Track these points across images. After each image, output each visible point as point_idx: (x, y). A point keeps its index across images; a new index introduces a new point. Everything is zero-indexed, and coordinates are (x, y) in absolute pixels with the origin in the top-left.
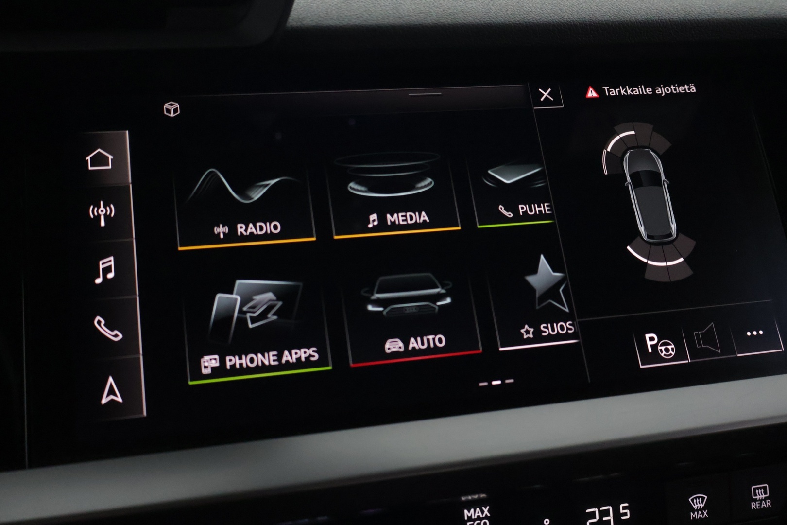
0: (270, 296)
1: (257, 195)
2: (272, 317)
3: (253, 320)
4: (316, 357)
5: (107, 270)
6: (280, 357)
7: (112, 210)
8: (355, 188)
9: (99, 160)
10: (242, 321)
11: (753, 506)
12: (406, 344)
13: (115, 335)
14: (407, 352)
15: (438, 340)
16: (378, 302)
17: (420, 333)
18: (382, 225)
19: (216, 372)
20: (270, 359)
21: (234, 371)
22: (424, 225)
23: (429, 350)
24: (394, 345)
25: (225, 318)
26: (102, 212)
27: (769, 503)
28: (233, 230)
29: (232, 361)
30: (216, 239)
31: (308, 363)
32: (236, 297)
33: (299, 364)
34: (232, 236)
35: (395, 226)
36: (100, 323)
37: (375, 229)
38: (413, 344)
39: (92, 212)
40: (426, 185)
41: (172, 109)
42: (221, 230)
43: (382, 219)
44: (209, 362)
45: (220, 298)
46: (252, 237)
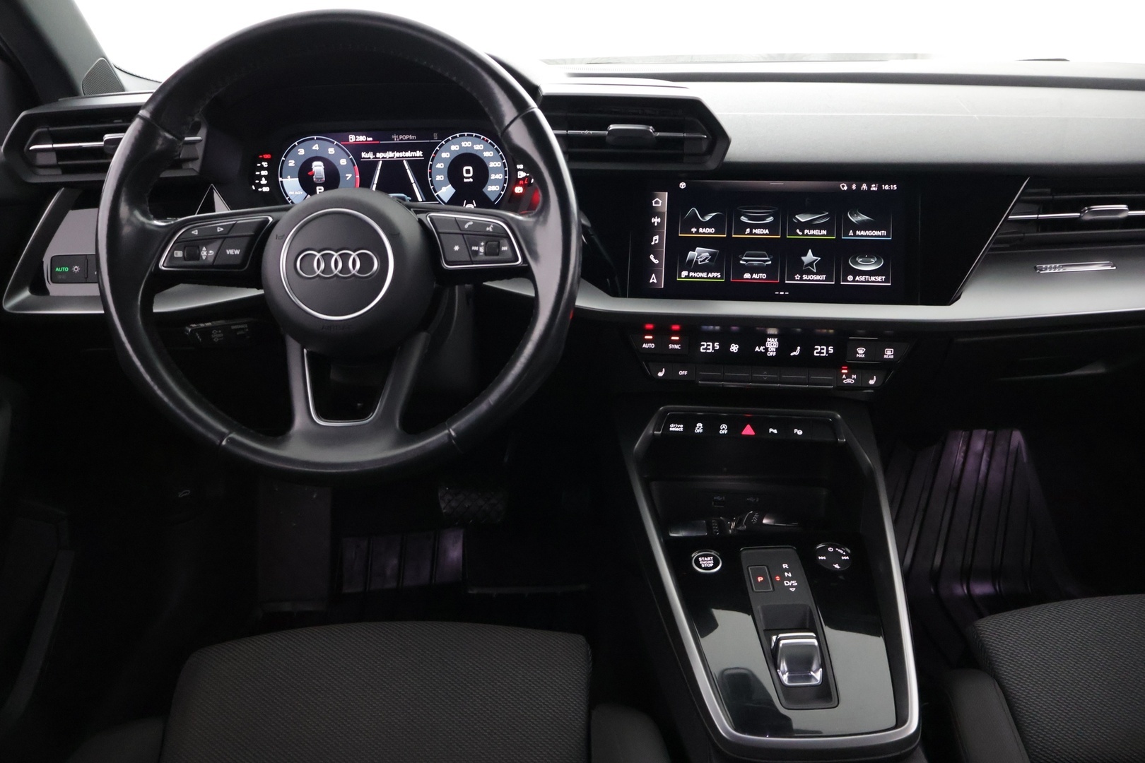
0: (707, 254)
1: (708, 218)
2: (707, 261)
3: (701, 262)
4: (719, 276)
5: (656, 240)
6: (707, 275)
7: (659, 220)
8: (743, 219)
9: (656, 202)
10: (697, 262)
11: (885, 356)
12: (752, 276)
13: (656, 261)
14: (751, 279)
15: (764, 276)
16: (744, 260)
17: (758, 273)
18: (751, 233)
19: (687, 277)
20: (704, 275)
21: (692, 277)
22: (766, 234)
23: (759, 279)
24: (747, 276)
25: (691, 261)
26: (656, 220)
27: (892, 357)
28: (698, 230)
29: (691, 274)
30: (692, 233)
31: (717, 278)
32: (696, 253)
33: (713, 278)
34: (697, 232)
35: (755, 234)
36: (652, 257)
37: (748, 234)
38: (755, 276)
39: (653, 220)
40: (770, 219)
41: (683, 185)
42: (694, 230)
43: (751, 231)
44: (684, 273)
45: (691, 254)
46: (704, 233)
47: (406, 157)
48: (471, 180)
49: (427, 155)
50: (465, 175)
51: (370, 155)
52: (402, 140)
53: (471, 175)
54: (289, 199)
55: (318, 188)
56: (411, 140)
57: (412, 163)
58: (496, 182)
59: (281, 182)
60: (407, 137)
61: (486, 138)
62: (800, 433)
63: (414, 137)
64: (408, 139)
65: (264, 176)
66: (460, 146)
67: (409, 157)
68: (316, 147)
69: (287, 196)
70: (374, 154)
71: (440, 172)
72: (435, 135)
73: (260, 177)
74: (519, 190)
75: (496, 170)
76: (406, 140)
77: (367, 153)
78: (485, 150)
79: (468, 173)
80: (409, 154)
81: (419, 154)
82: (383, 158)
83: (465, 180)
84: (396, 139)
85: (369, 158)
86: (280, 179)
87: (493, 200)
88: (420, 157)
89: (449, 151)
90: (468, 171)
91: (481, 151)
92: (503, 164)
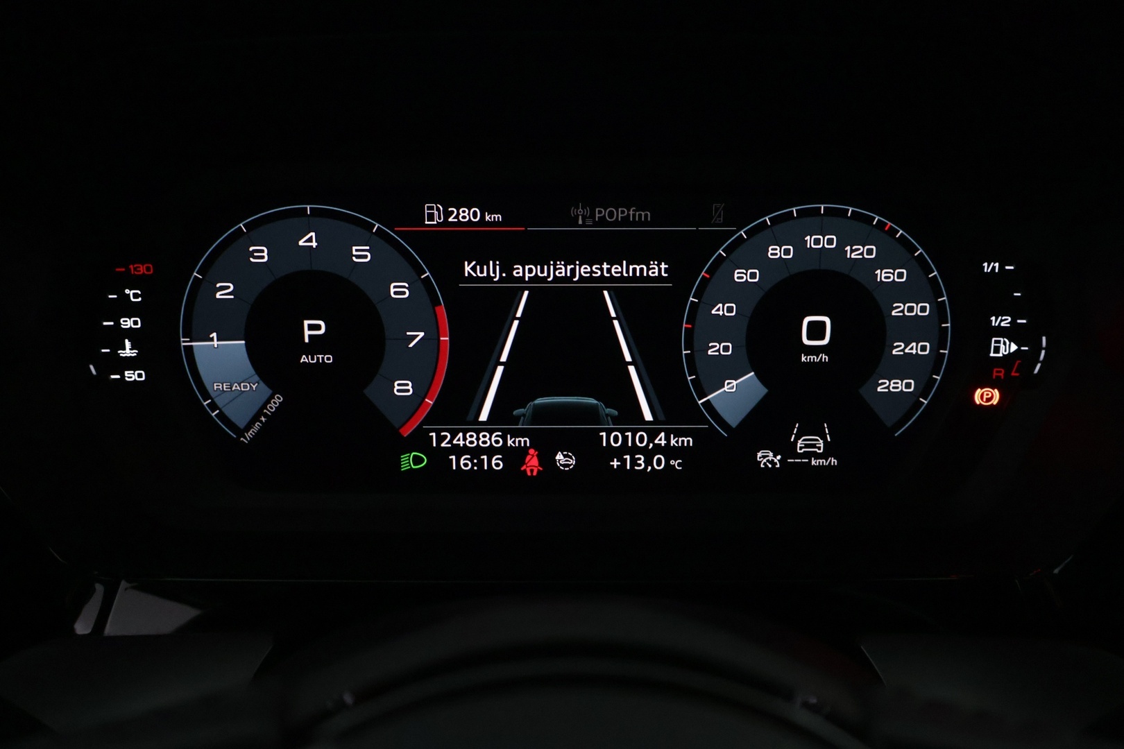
47: (612, 279)
48: (824, 358)
49: (681, 275)
50: (806, 341)
51: (493, 271)
52: (603, 223)
53: (825, 340)
54: (213, 406)
56: (634, 224)
57: (626, 293)
58: (904, 367)
59: (189, 351)
60: (619, 214)
61: (889, 224)
63: (646, 215)
64: (625, 221)
65: (130, 333)
66: (800, 246)
67: (620, 280)
68: (309, 240)
69: (206, 395)
70: (507, 268)
71: (721, 329)
72: (718, 210)
73: (118, 337)
74: (989, 396)
75: (911, 328)
76: (616, 223)
77: (482, 262)
78: (881, 263)
80: (623, 269)
81: (657, 269)
82: (535, 279)
83: (804, 359)
84: (582, 219)
85: (489, 279)
86: (184, 342)
87: (889, 424)
88: (659, 279)
89: (761, 261)
90: (816, 331)
91: (869, 266)
92: (939, 309)
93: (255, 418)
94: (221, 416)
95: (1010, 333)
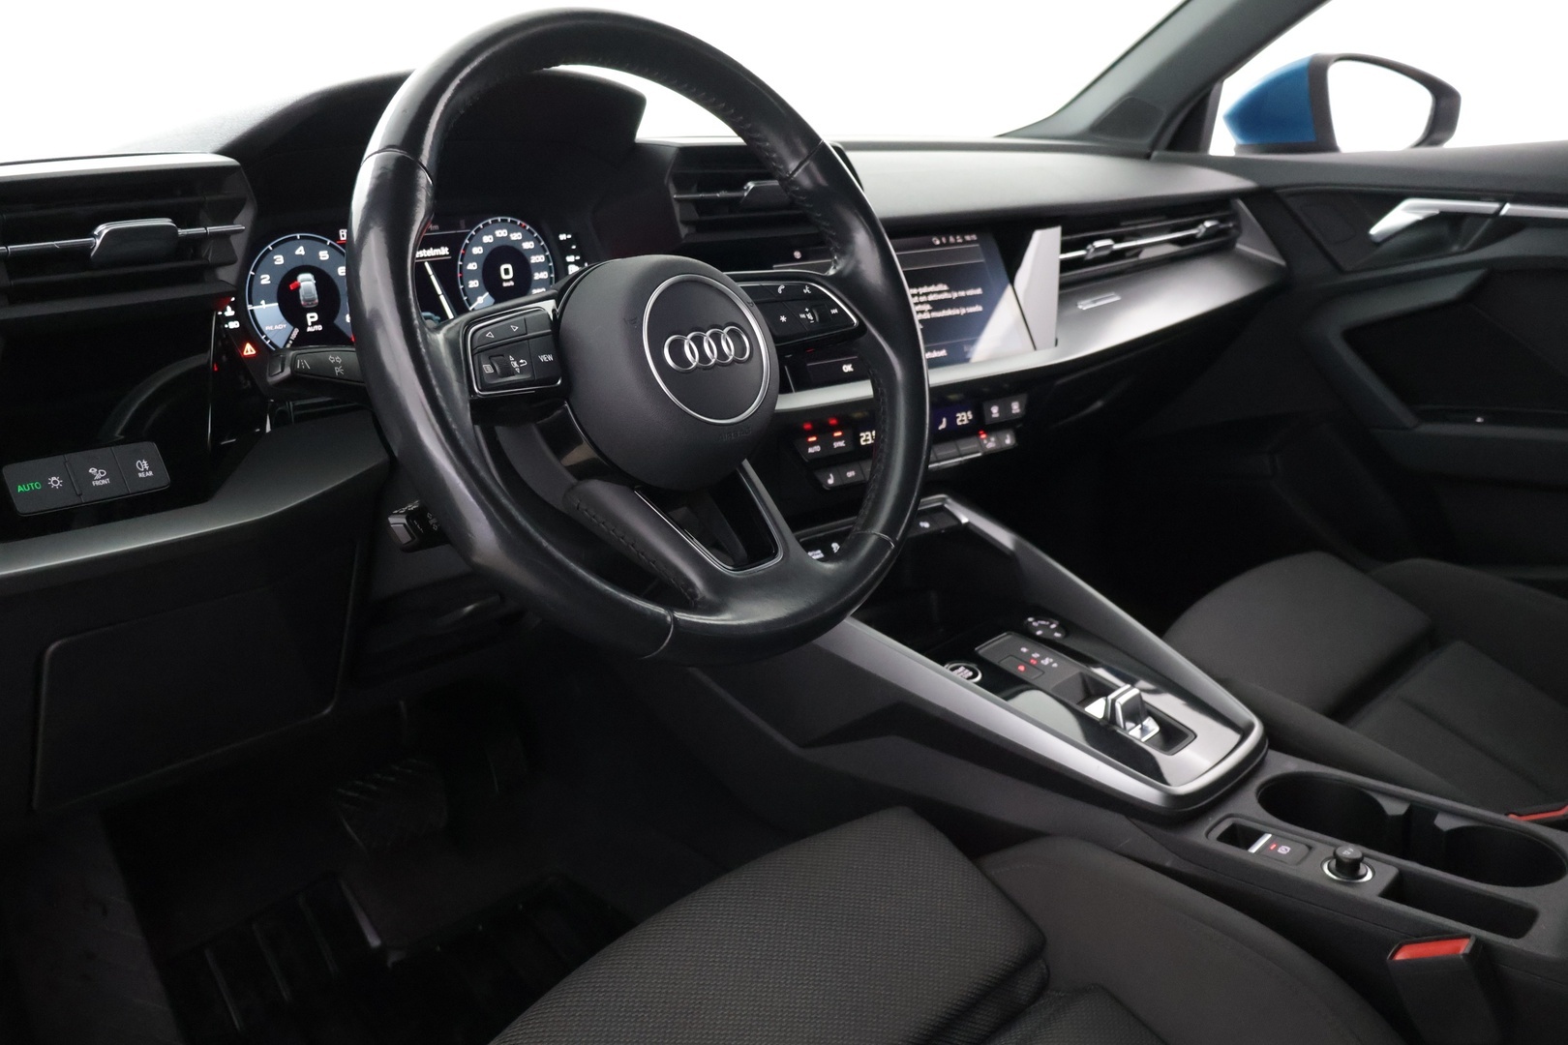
11: (1013, 411)
27: (1018, 410)
47: (428, 257)
48: (512, 283)
49: (454, 253)
50: (504, 277)
53: (511, 276)
54: (267, 338)
55: (309, 315)
57: (436, 263)
58: (541, 283)
59: (252, 311)
61: (524, 224)
62: (926, 525)
63: (437, 227)
66: (494, 236)
67: (431, 257)
68: (300, 251)
69: (263, 334)
71: (472, 275)
72: (462, 223)
75: (540, 267)
78: (525, 239)
79: (507, 272)
80: (431, 252)
81: (444, 251)
83: (505, 284)
86: (250, 307)
88: (445, 255)
89: (482, 244)
90: (507, 271)
91: (519, 242)
92: (547, 257)
93: (287, 342)
94: (271, 343)
95: (576, 263)
